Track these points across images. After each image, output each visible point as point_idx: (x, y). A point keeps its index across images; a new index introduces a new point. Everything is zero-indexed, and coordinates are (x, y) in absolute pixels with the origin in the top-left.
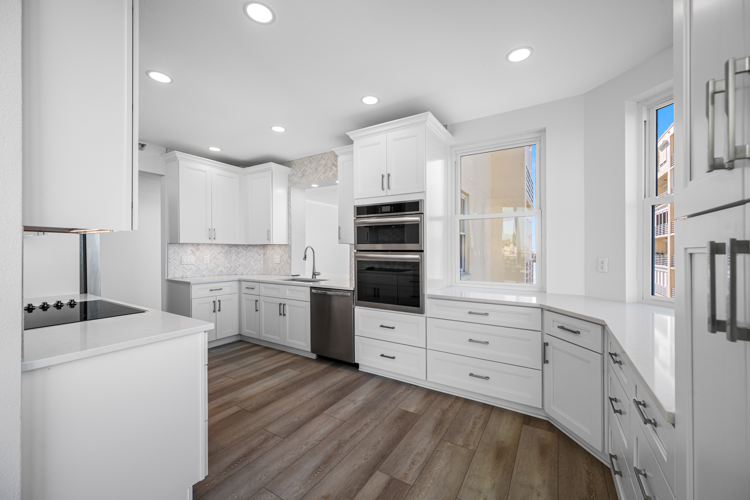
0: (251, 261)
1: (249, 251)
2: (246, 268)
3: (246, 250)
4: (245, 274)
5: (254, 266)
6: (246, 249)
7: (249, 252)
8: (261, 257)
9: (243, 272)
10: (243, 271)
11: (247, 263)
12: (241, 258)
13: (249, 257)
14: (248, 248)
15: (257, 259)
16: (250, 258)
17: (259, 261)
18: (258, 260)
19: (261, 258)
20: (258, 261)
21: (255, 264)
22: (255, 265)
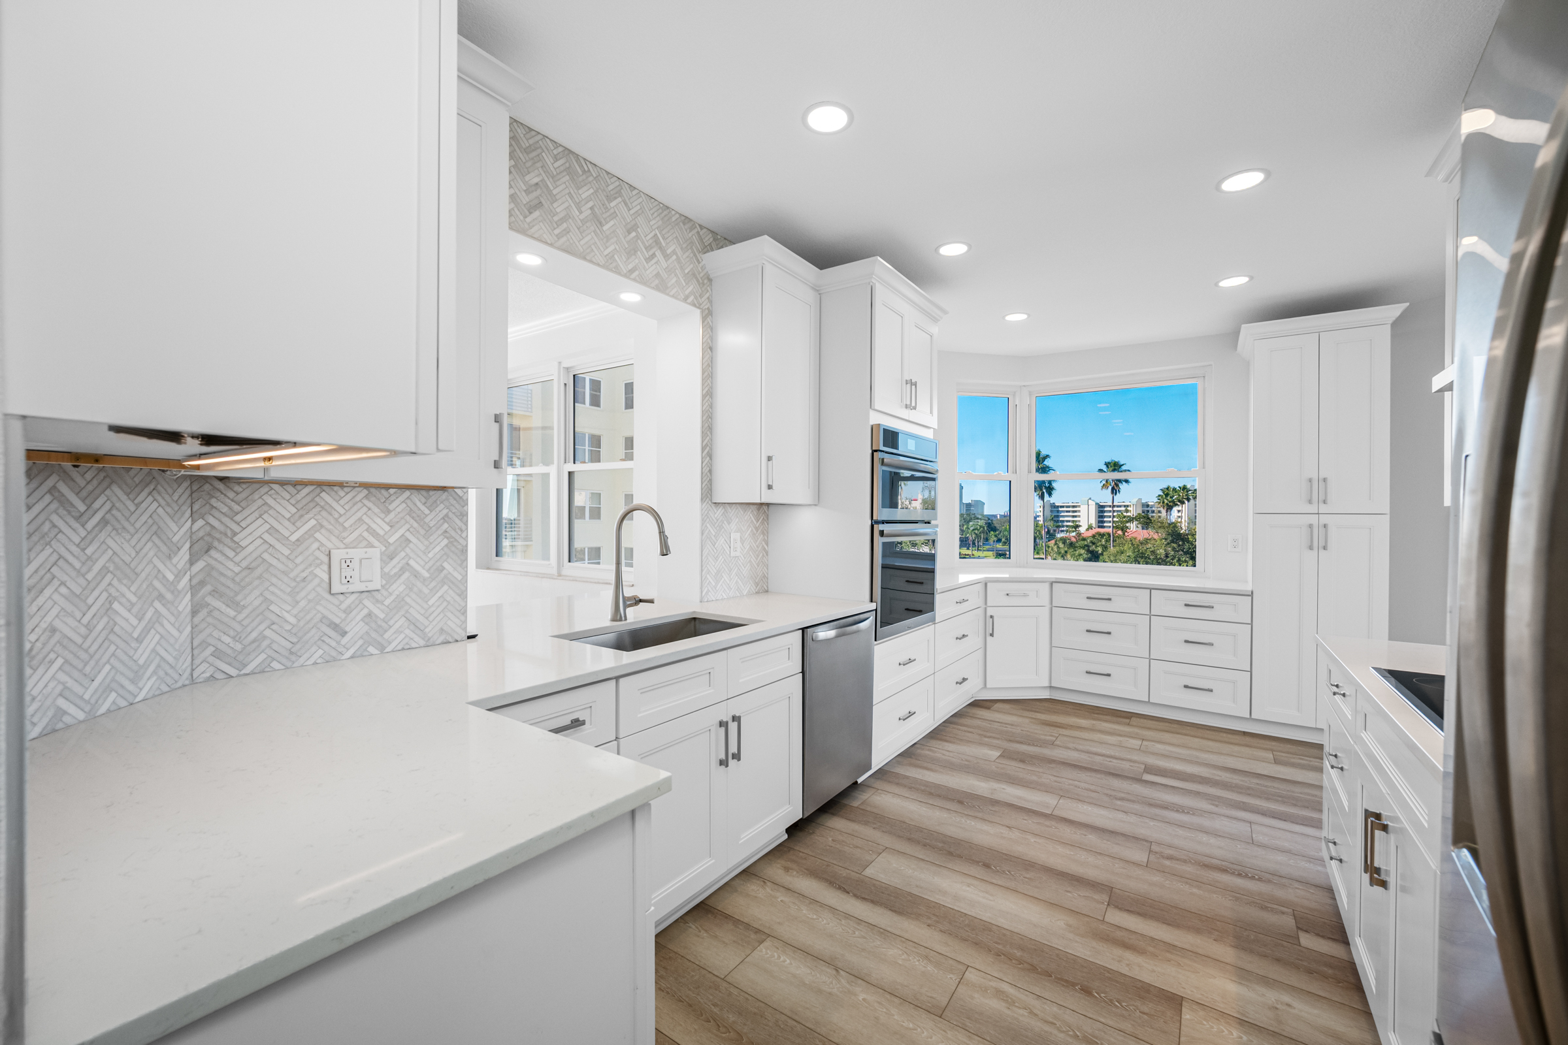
0: (116, 606)
1: (104, 522)
2: (88, 669)
3: (79, 517)
4: (81, 716)
5: (139, 640)
6: (82, 507)
7: (103, 535)
8: (180, 566)
9: (59, 709)
10: (61, 702)
11: (89, 628)
12: (48, 592)
13: (105, 570)
14: (96, 505)
15: (156, 584)
16: (109, 577)
17: (169, 596)
18: (163, 590)
19: (179, 576)
20: (160, 597)
21: (143, 623)
22: (146, 631)
